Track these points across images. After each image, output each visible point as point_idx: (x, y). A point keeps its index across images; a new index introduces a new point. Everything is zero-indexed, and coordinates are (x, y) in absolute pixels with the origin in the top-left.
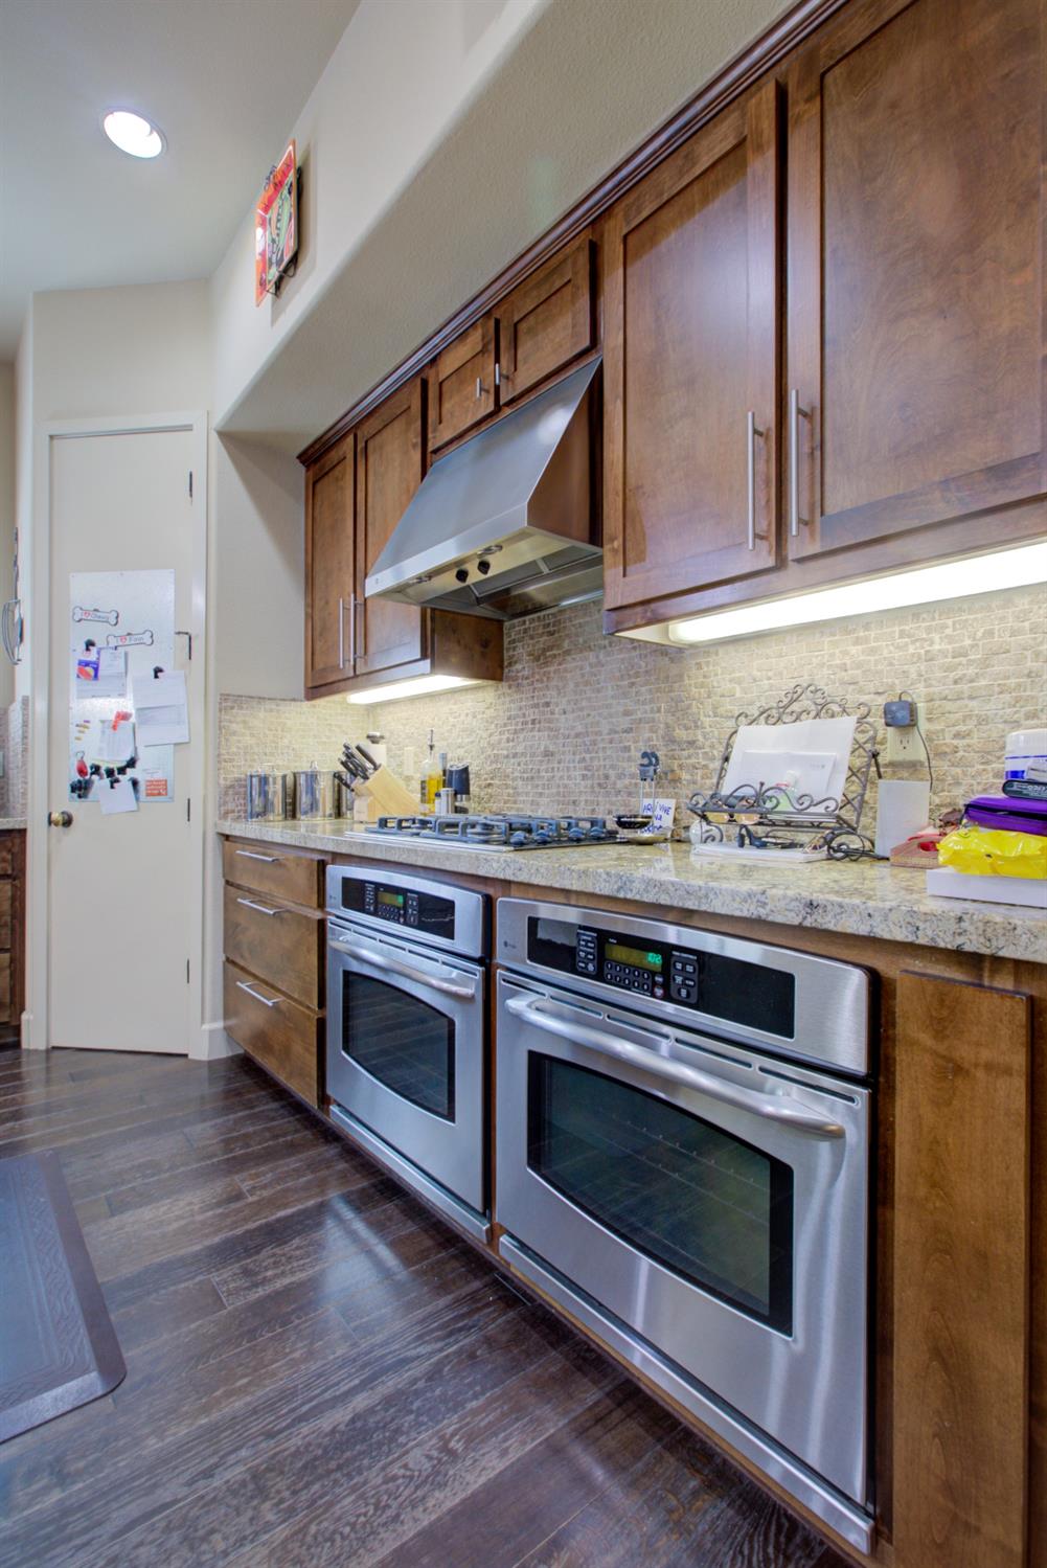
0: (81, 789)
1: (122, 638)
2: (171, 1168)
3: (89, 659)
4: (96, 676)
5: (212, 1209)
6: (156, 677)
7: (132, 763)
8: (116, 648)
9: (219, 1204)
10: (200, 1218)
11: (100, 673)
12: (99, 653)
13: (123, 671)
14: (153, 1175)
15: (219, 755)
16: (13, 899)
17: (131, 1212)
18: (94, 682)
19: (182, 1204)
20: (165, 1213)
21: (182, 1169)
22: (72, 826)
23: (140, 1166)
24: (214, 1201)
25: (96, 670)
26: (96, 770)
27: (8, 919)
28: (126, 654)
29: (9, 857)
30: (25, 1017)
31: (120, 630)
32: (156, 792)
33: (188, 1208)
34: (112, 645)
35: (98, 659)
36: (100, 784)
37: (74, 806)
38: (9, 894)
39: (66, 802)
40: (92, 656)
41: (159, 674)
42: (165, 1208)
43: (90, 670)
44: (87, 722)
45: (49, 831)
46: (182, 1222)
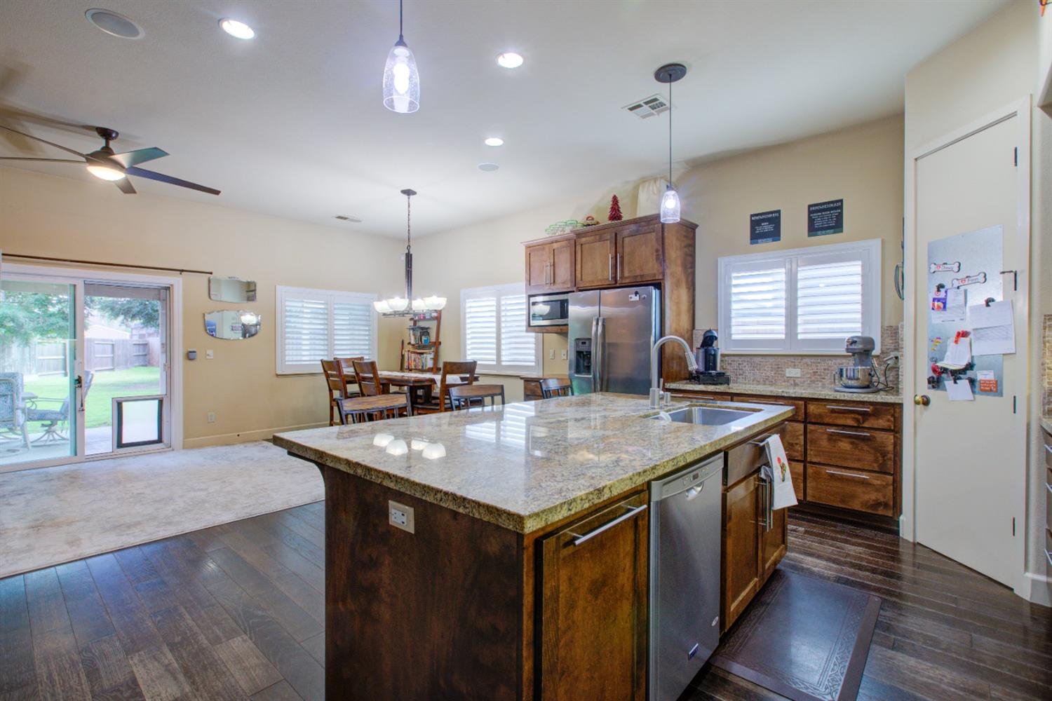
0: (935, 382)
1: (963, 280)
2: (945, 650)
3: (940, 297)
4: (945, 307)
5: (956, 688)
6: (988, 305)
7: (970, 366)
8: (958, 288)
9: (964, 690)
10: (943, 686)
11: (948, 306)
12: (946, 292)
13: (963, 302)
14: (931, 646)
15: (1043, 364)
16: (895, 445)
17: (902, 655)
18: (944, 312)
19: (937, 672)
20: (923, 669)
21: (954, 655)
22: (930, 406)
23: (927, 636)
24: (962, 686)
25: (945, 304)
26: (945, 370)
27: (892, 456)
28: (966, 291)
29: (892, 419)
30: (901, 518)
31: (961, 275)
32: (988, 388)
33: (940, 677)
34: (956, 286)
35: (946, 296)
36: (949, 383)
37: (933, 394)
38: (893, 441)
39: (924, 389)
40: (942, 294)
41: (990, 304)
42: (925, 667)
43: (941, 304)
44: (939, 338)
45: (915, 408)
46: (930, 681)
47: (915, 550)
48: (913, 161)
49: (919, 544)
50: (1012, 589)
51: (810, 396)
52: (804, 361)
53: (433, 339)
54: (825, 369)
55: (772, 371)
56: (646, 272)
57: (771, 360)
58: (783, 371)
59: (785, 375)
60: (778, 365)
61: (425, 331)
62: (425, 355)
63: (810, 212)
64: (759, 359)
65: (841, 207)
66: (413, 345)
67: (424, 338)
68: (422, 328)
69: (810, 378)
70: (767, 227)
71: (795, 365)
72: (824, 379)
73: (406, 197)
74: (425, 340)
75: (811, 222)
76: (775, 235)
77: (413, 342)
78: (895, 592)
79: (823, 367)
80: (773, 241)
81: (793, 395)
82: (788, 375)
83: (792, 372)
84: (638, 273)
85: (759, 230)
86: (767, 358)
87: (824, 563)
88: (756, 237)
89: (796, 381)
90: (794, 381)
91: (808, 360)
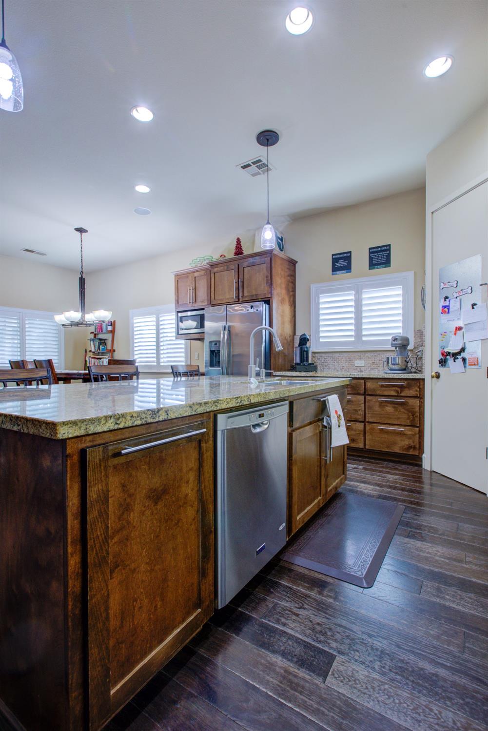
0: (443, 363)
1: (459, 292)
2: (441, 534)
3: (446, 305)
4: (449, 312)
5: (445, 559)
6: (473, 308)
7: (463, 350)
8: (456, 298)
9: (448, 559)
10: (437, 558)
11: (450, 310)
12: (449, 301)
13: (459, 307)
14: (432, 533)
16: (420, 407)
17: (413, 540)
18: (448, 315)
19: (434, 549)
20: (425, 548)
21: (446, 537)
22: (440, 378)
23: (430, 527)
24: (448, 556)
25: (449, 309)
26: (449, 353)
27: (418, 414)
28: (460, 300)
29: (418, 390)
30: (424, 455)
31: (458, 289)
32: (473, 363)
33: (435, 552)
34: (455, 296)
35: (449, 304)
37: (442, 370)
38: (419, 404)
39: (437, 368)
40: (447, 303)
41: (474, 307)
42: (427, 547)
43: (446, 310)
44: (446, 333)
45: (432, 379)
46: (429, 555)
47: (431, 475)
48: (431, 213)
49: (433, 471)
50: (486, 494)
51: (368, 377)
52: (367, 355)
53: (109, 347)
54: (379, 360)
55: (346, 362)
56: (259, 292)
57: (345, 355)
58: (353, 363)
59: (354, 365)
60: (350, 358)
61: (103, 342)
62: (102, 359)
63: (370, 253)
64: (338, 354)
65: (389, 250)
66: (94, 353)
67: (101, 347)
68: (100, 340)
69: (370, 366)
70: (343, 263)
71: (361, 358)
72: (379, 367)
73: (79, 233)
74: (102, 349)
75: (371, 259)
76: (348, 268)
77: (93, 350)
78: (414, 501)
79: (378, 359)
80: (347, 272)
81: (357, 377)
82: (356, 365)
83: (359, 363)
84: (254, 293)
85: (338, 265)
86: (343, 354)
87: (372, 487)
88: (335, 269)
89: (362, 369)
90: (360, 369)
91: (368, 354)
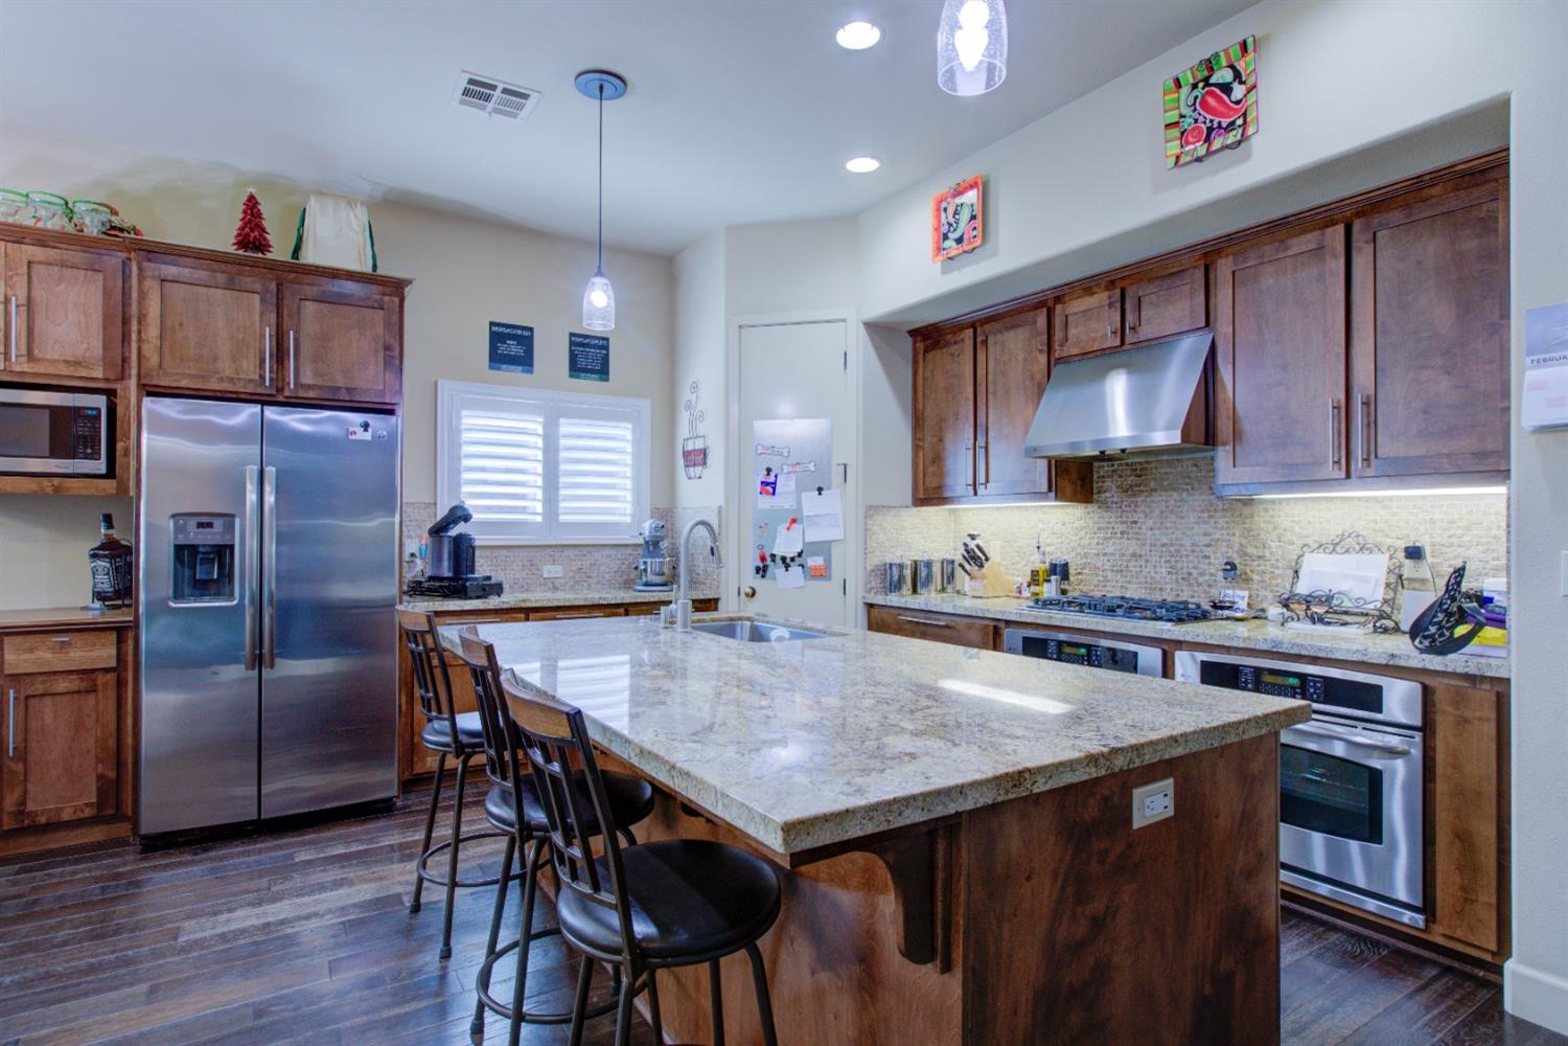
0: (762, 571)
1: (792, 465)
3: (767, 480)
4: (774, 493)
6: (819, 493)
7: (802, 553)
8: (788, 473)
11: (777, 490)
12: (774, 476)
13: (793, 488)
15: (866, 549)
18: (771, 497)
22: (755, 597)
25: (774, 489)
26: (774, 558)
28: (795, 477)
31: (789, 460)
32: (819, 574)
34: (785, 471)
35: (775, 481)
36: (777, 570)
40: (772, 479)
41: (821, 492)
43: (769, 488)
44: (766, 525)
45: (736, 599)
51: (633, 601)
52: (566, 553)
54: (591, 564)
55: (523, 570)
56: (359, 383)
57: (523, 553)
58: (537, 569)
59: (541, 575)
60: (532, 560)
63: (572, 343)
64: (505, 552)
65: (606, 348)
69: (573, 577)
70: (513, 348)
71: (554, 561)
72: (589, 577)
75: (573, 357)
76: (526, 361)
79: (589, 562)
80: (523, 371)
81: (613, 602)
82: (545, 576)
83: (552, 570)
84: (340, 382)
85: (502, 349)
86: (517, 551)
88: (497, 359)
91: (570, 553)
